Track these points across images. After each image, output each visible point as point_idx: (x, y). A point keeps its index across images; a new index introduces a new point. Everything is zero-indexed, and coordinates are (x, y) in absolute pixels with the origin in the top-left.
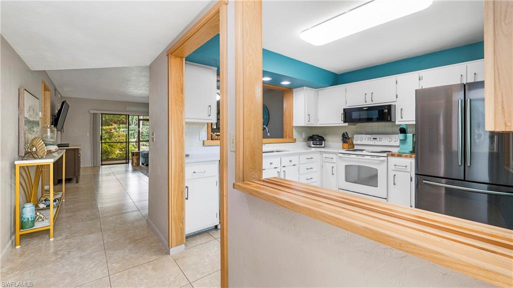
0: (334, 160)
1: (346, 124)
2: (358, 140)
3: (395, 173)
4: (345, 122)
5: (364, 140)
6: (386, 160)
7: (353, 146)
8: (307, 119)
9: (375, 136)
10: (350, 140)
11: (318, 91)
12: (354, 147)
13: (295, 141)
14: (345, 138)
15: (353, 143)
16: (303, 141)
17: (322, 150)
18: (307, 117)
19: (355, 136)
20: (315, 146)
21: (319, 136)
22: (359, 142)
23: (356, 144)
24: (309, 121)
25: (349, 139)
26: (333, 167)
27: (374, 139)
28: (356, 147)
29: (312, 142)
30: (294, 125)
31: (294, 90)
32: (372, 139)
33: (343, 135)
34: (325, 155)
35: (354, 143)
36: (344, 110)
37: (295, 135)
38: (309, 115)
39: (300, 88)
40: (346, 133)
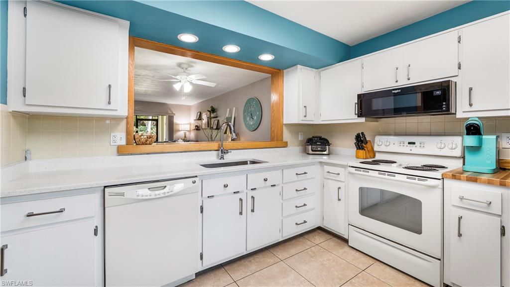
0: (342, 177)
1: (363, 120)
2: (383, 145)
3: (461, 212)
4: (360, 115)
5: (392, 144)
6: (441, 186)
7: (374, 153)
8: (302, 114)
9: (412, 139)
10: (368, 145)
11: (320, 73)
12: (374, 157)
13: (285, 145)
14: (361, 142)
15: (372, 148)
16: (298, 146)
17: (325, 159)
18: (302, 110)
19: (377, 138)
20: (314, 153)
21: (320, 138)
22: (383, 149)
23: (379, 152)
24: (305, 116)
25: (366, 142)
26: (339, 188)
27: (409, 143)
28: (378, 157)
29: (310, 146)
30: (284, 123)
31: (285, 71)
32: (406, 144)
33: (358, 138)
34: (327, 168)
35: (376, 148)
36: (359, 96)
37: (287, 136)
38: (305, 107)
39: (293, 68)
40: (362, 133)
